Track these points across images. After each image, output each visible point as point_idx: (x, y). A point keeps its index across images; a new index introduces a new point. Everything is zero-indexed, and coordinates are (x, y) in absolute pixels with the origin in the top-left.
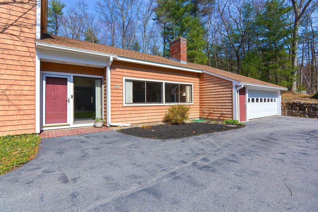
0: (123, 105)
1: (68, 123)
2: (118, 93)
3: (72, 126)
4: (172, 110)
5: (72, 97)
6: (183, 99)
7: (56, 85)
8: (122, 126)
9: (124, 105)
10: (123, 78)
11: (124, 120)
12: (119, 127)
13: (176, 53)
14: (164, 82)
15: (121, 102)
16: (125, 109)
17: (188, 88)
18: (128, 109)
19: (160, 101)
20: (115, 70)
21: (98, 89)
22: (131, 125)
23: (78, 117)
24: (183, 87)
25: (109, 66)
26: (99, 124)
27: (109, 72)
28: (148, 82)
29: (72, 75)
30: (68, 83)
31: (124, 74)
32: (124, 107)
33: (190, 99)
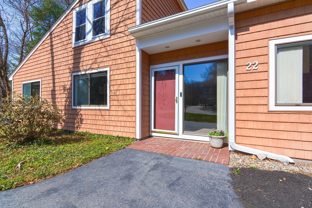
0: (268, 108)
1: (176, 131)
2: (254, 80)
3: (181, 136)
5: (181, 96)
7: (165, 81)
8: (261, 157)
9: (272, 107)
10: (268, 43)
11: (271, 143)
12: (253, 157)
15: (263, 101)
16: (275, 118)
18: (284, 118)
20: (248, 32)
22: (292, 161)
25: (231, 27)
29: (181, 63)
30: (177, 75)
31: (272, 33)
32: (270, 112)
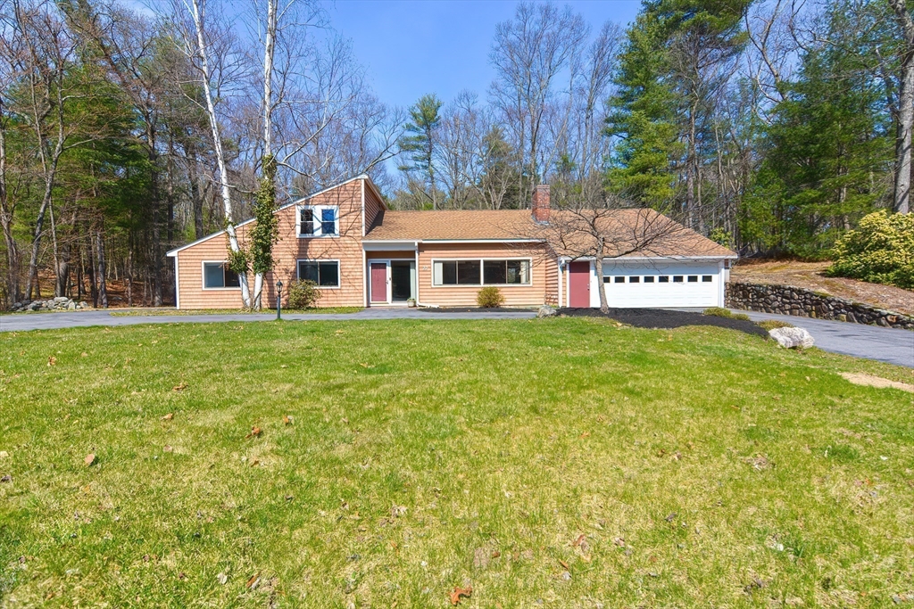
1: (388, 302)
2: (426, 274)
3: (391, 304)
5: (390, 280)
7: (378, 270)
9: (433, 286)
10: (432, 259)
14: (482, 259)
15: (429, 284)
16: (434, 290)
17: (523, 265)
18: (437, 290)
19: (478, 282)
20: (422, 252)
21: (413, 271)
23: (395, 297)
25: (416, 249)
26: (412, 304)
27: (416, 255)
29: (389, 260)
30: (387, 267)
31: (432, 255)
33: (528, 279)
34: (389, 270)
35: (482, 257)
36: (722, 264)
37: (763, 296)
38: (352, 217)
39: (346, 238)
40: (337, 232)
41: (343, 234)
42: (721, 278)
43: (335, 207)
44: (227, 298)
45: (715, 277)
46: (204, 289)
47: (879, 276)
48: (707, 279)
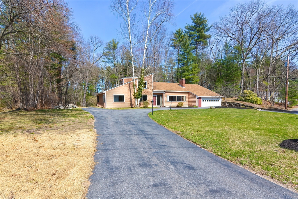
1: (156, 105)
2: (166, 99)
4: (179, 103)
5: (156, 100)
6: (183, 100)
9: (167, 102)
10: (167, 95)
11: (167, 105)
13: (181, 84)
14: (177, 96)
17: (184, 97)
19: (176, 101)
21: (161, 98)
23: (158, 105)
24: (183, 97)
26: (162, 106)
27: (164, 94)
28: (173, 96)
33: (185, 100)
34: (156, 97)
35: (177, 95)
36: (221, 98)
37: (230, 104)
38: (150, 84)
39: (149, 89)
40: (147, 87)
41: (148, 88)
42: (220, 101)
43: (146, 81)
44: (119, 104)
45: (219, 100)
46: (113, 102)
47: (248, 101)
48: (218, 101)
